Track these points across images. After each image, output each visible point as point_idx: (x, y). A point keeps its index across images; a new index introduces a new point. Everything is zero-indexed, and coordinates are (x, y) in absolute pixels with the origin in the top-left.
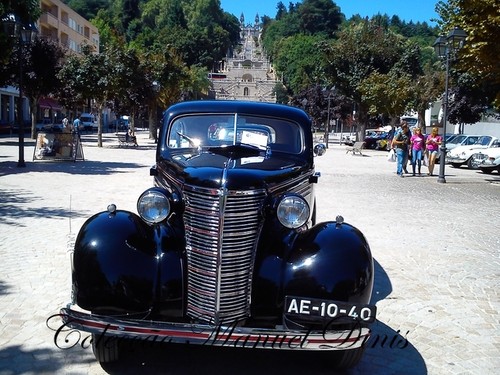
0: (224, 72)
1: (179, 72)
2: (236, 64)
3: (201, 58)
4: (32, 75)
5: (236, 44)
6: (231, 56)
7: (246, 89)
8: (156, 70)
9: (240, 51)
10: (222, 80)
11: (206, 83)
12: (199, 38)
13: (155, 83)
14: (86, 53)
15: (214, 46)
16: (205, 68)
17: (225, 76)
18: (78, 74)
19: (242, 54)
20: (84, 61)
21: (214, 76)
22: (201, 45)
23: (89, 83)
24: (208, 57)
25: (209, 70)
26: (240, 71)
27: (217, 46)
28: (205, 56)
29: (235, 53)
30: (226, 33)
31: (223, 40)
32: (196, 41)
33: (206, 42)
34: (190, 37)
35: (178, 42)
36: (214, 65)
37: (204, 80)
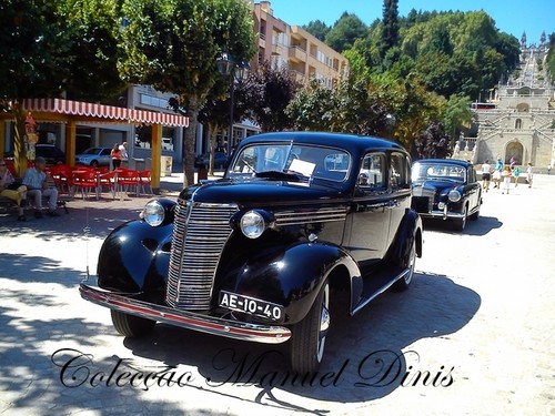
0: (494, 101)
1: (422, 103)
2: (510, 92)
3: (464, 87)
4: (267, 110)
5: (514, 68)
6: (505, 83)
7: (519, 121)
8: (396, 102)
9: (517, 76)
10: (490, 111)
11: (467, 115)
12: (463, 64)
13: (389, 116)
14: (314, 87)
15: (484, 73)
16: (468, 97)
17: (493, 107)
18: (304, 109)
19: (519, 80)
20: (312, 95)
21: (480, 107)
22: (466, 72)
23: (314, 117)
24: (473, 86)
25: (473, 99)
26: (516, 99)
27: (488, 72)
28: (470, 83)
29: (511, 79)
30: (500, 56)
31: (497, 64)
32: (460, 68)
33: (471, 68)
34: (452, 64)
35: (438, 69)
36: (481, 94)
37: (465, 111)
